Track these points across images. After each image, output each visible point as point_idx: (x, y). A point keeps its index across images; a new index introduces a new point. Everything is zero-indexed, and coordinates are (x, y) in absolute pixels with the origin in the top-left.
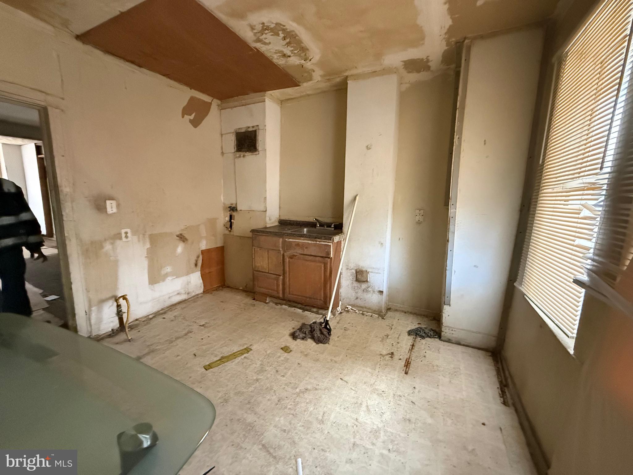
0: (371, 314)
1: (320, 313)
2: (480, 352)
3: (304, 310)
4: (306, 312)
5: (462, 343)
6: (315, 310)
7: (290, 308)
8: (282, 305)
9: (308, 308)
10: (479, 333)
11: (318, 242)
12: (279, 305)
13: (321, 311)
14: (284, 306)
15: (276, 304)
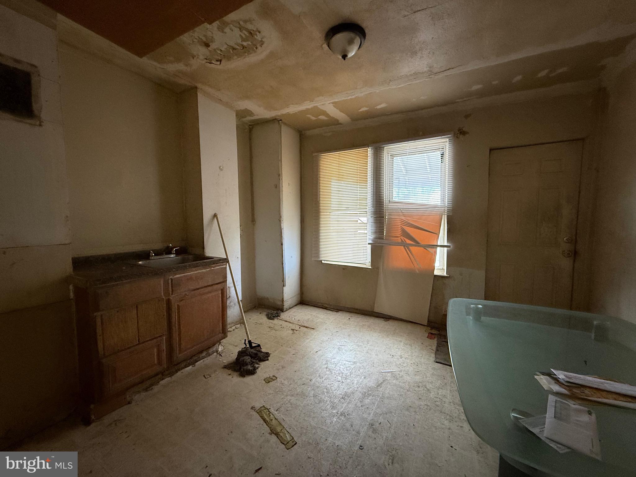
0: (234, 327)
1: (211, 353)
2: (298, 306)
3: (193, 364)
4: (197, 364)
5: (291, 306)
6: (204, 354)
7: (173, 377)
8: (159, 382)
9: (195, 358)
10: (293, 297)
11: (213, 268)
12: (153, 387)
13: (211, 351)
14: (162, 382)
15: (146, 390)
